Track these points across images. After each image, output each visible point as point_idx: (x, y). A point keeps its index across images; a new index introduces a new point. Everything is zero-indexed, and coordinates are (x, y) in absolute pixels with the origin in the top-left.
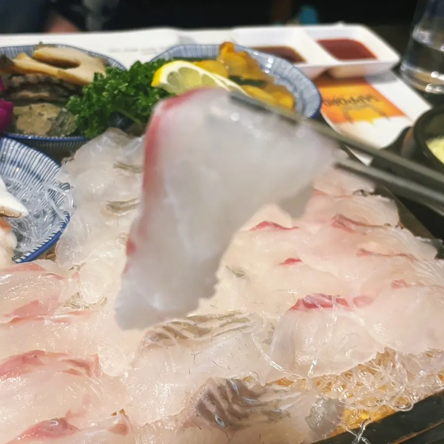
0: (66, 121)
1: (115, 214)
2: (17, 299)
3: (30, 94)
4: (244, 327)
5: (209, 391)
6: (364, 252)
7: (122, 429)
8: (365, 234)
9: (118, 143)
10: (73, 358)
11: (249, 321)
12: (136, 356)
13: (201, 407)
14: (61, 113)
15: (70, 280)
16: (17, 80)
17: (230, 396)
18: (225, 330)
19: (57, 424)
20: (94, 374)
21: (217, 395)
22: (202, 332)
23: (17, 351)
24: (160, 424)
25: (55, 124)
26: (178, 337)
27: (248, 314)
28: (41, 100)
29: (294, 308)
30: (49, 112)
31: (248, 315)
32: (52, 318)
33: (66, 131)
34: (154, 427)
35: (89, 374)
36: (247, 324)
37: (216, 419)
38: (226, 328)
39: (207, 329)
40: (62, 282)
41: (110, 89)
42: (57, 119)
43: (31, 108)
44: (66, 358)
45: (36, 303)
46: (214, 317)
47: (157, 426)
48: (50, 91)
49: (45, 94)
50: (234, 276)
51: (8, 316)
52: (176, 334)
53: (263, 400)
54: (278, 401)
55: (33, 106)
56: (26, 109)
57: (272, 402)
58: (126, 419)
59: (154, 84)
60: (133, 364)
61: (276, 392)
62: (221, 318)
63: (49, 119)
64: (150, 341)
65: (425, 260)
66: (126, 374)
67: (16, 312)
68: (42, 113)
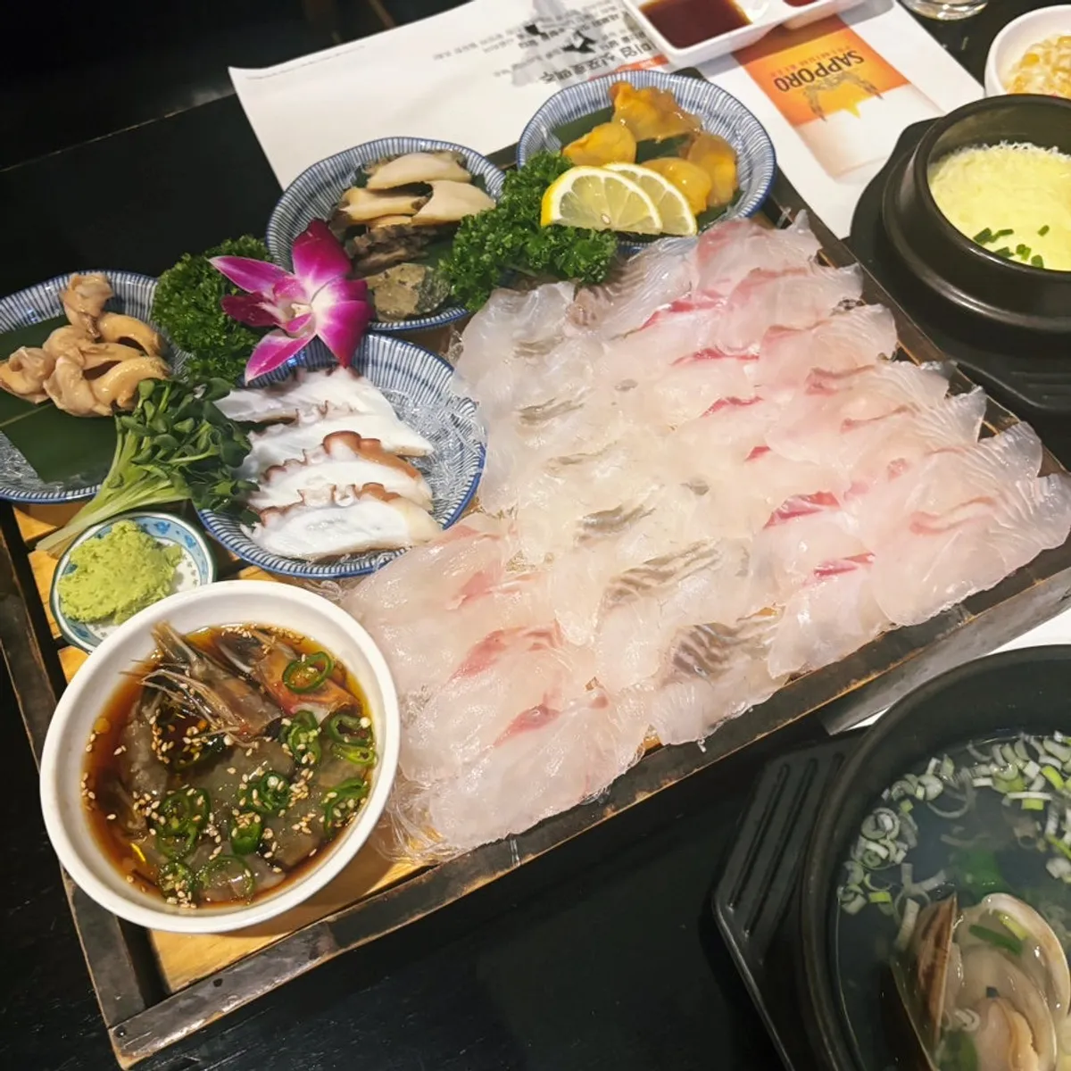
0: (435, 284)
1: (532, 427)
2: (458, 573)
3: (382, 257)
4: (713, 563)
5: (682, 642)
6: (849, 424)
7: (602, 702)
8: (850, 388)
9: (510, 311)
10: (532, 629)
11: (716, 552)
12: (599, 620)
13: (679, 662)
14: (427, 275)
15: (508, 538)
16: (361, 242)
17: (705, 639)
18: (691, 571)
19: (539, 713)
20: (558, 645)
21: (692, 644)
22: (665, 576)
23: (478, 639)
24: (638, 686)
25: (423, 292)
26: (640, 589)
27: (714, 542)
28: (398, 262)
29: (770, 523)
30: (411, 276)
31: (715, 546)
32: (499, 588)
33: (439, 298)
34: (633, 690)
35: (553, 645)
36: (715, 556)
37: (697, 670)
38: (693, 567)
39: (671, 571)
40: (499, 543)
41: (492, 249)
42: (424, 284)
43: (387, 276)
44: (525, 632)
45: (479, 575)
46: (676, 555)
47: (636, 689)
48: (406, 246)
49: (401, 252)
50: (692, 493)
51: (455, 598)
52: (637, 585)
53: (742, 636)
54: (760, 636)
55: (388, 271)
56: (380, 278)
57: (752, 638)
58: (602, 690)
59: (544, 222)
60: (598, 629)
61: (757, 624)
62: (683, 556)
63: (415, 288)
64: (611, 602)
65: (932, 408)
66: (592, 638)
67: (463, 590)
68: (405, 280)
